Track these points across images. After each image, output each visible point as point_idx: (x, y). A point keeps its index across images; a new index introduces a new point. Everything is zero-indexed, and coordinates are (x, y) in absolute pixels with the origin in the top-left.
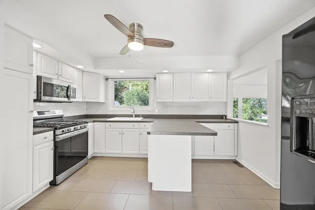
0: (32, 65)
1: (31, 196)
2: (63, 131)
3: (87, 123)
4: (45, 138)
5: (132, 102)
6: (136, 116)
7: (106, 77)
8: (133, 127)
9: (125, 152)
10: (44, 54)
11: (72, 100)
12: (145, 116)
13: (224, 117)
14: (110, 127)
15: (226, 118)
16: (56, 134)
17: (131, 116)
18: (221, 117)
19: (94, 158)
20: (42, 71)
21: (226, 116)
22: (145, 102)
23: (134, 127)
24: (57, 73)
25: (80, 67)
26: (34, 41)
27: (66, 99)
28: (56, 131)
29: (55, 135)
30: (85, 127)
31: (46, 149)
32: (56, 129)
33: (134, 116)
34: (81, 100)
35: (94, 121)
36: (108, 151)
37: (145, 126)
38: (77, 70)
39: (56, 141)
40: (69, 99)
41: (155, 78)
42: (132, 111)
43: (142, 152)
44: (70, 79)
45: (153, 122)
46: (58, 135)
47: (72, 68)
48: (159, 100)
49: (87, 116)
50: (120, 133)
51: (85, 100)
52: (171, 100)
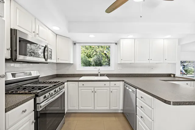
2: (45, 97)
3: (64, 83)
6: (101, 75)
9: (97, 108)
11: (49, 61)
12: (108, 75)
14: (83, 86)
15: (174, 76)
16: (38, 102)
17: (97, 75)
18: (169, 75)
20: (17, 25)
21: (174, 75)
23: (105, 86)
24: (34, 31)
27: (43, 60)
28: (37, 98)
32: (37, 96)
33: (99, 75)
34: (55, 62)
36: (81, 108)
37: (115, 84)
38: (52, 32)
39: (37, 111)
40: (46, 60)
41: (116, 44)
42: (99, 71)
43: (113, 107)
44: (46, 40)
45: (123, 81)
46: (40, 104)
47: (48, 29)
48: (123, 62)
49: (58, 76)
50: (92, 92)
51: (58, 62)
52: (133, 62)
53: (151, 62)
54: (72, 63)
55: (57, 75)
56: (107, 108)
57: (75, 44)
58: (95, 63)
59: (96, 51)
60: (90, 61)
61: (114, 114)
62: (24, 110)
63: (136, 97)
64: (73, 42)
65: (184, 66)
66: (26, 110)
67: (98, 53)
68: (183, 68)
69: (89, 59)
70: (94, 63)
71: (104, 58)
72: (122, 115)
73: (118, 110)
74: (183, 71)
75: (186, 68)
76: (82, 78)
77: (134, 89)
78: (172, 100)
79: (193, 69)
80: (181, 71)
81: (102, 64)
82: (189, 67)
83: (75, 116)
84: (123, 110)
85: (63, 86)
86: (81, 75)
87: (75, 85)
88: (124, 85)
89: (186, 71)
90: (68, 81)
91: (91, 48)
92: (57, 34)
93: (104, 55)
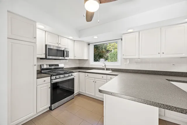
0: (35, 38)
1: (35, 115)
2: (56, 77)
3: (74, 72)
4: (45, 81)
5: (114, 59)
6: (107, 69)
7: (88, 43)
8: (102, 78)
10: (49, 32)
14: (88, 76)
17: (103, 69)
19: (79, 95)
20: (49, 42)
24: (57, 43)
25: (71, 38)
26: (37, 23)
27: (63, 58)
29: (51, 80)
30: (72, 75)
31: (45, 87)
33: (105, 69)
34: (73, 58)
35: (79, 72)
36: (87, 93)
37: (111, 78)
38: (71, 40)
42: (103, 66)
50: (94, 82)
51: (75, 58)
54: (85, 58)
55: (79, 67)
57: (89, 44)
83: (82, 97)
92: (75, 40)
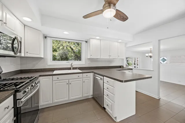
4: (7, 108)
9: (71, 98)
11: (18, 54)
12: (80, 68)
13: (122, 67)
14: (58, 79)
15: (123, 67)
16: (18, 97)
17: (70, 69)
18: (120, 67)
21: (123, 66)
22: (78, 57)
23: (79, 77)
28: (18, 94)
33: (72, 69)
34: (23, 55)
36: (56, 101)
37: (87, 75)
38: (20, 23)
39: (17, 108)
40: (15, 53)
41: (86, 42)
42: (72, 65)
43: (85, 95)
44: (14, 31)
45: (93, 72)
46: (20, 99)
47: (16, 18)
48: (92, 57)
49: (22, 72)
50: (67, 84)
52: (99, 57)
53: (111, 57)
54: (42, 57)
55: (21, 70)
56: (81, 96)
57: (46, 37)
58: (61, 57)
59: (62, 46)
60: (55, 55)
61: (87, 100)
62: (7, 106)
63: (104, 83)
64: (44, 35)
65: (127, 60)
66: (9, 106)
67: (65, 48)
68: (127, 62)
69: (54, 53)
70: (59, 57)
71: (71, 53)
72: (92, 99)
73: (89, 96)
74: (127, 64)
75: (128, 62)
76: (55, 72)
77: (102, 77)
78: (124, 80)
79: (132, 62)
80: (126, 64)
81: (68, 58)
82: (130, 61)
84: (93, 95)
85: (38, 81)
86: (53, 70)
87: (49, 79)
88: (94, 75)
89: (128, 64)
90: (40, 76)
91: (57, 42)
92: (25, 24)
93: (70, 50)
